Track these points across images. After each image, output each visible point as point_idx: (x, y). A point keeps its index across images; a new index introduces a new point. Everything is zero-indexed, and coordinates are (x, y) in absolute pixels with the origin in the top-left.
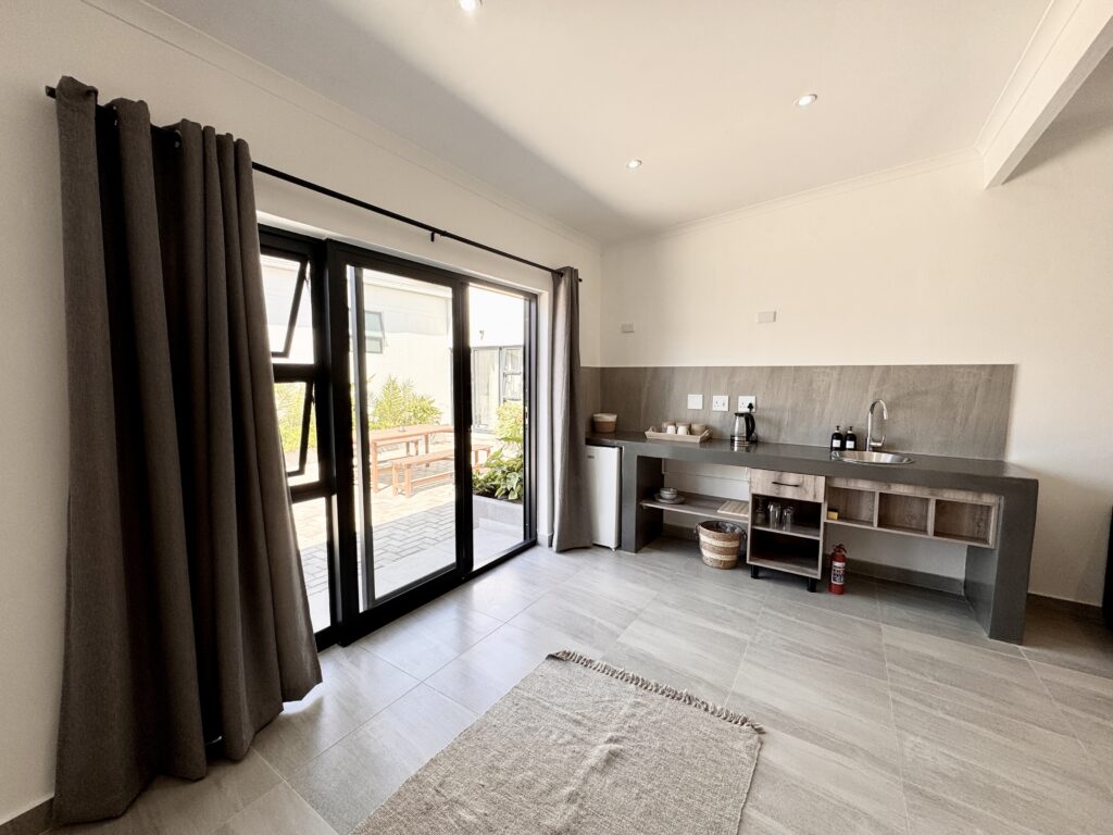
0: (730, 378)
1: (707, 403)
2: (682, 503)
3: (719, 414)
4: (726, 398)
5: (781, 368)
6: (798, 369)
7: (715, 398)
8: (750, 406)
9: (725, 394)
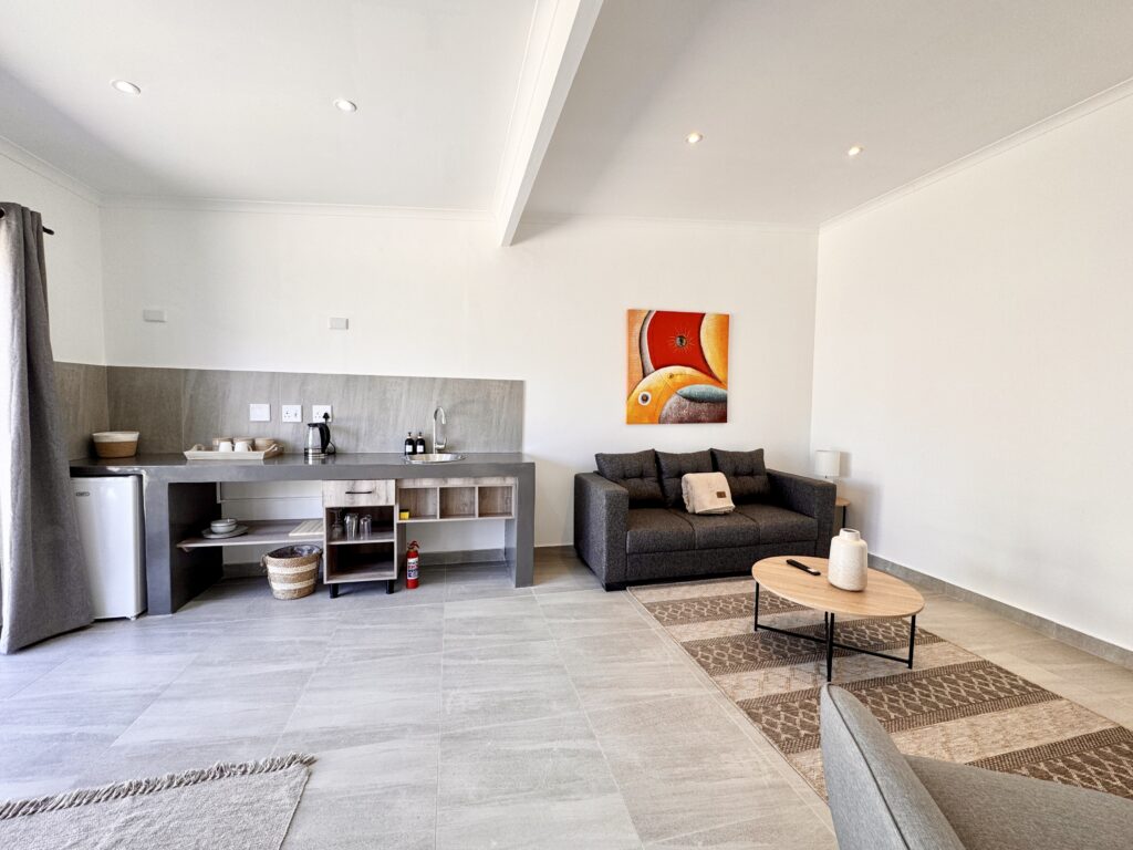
1: (275, 413)
2: (245, 534)
3: (291, 425)
4: (299, 408)
7: (285, 408)
8: (326, 416)
9: (297, 403)
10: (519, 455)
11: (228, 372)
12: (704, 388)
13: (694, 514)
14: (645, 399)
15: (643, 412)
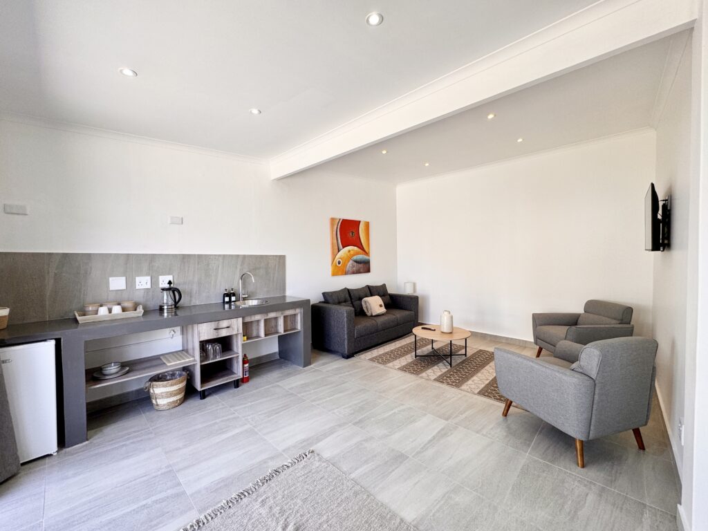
0: (150, 263)
1: (130, 283)
2: (128, 372)
3: (143, 291)
4: (150, 277)
5: (189, 255)
6: (200, 256)
7: (138, 279)
8: (170, 283)
9: (147, 275)
10: (284, 297)
11: (89, 255)
12: (361, 257)
13: (372, 316)
14: (339, 263)
15: (339, 270)
